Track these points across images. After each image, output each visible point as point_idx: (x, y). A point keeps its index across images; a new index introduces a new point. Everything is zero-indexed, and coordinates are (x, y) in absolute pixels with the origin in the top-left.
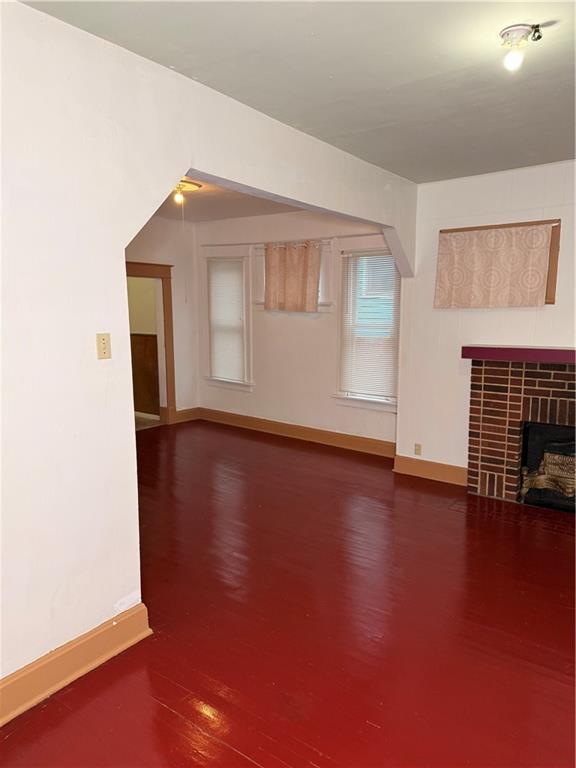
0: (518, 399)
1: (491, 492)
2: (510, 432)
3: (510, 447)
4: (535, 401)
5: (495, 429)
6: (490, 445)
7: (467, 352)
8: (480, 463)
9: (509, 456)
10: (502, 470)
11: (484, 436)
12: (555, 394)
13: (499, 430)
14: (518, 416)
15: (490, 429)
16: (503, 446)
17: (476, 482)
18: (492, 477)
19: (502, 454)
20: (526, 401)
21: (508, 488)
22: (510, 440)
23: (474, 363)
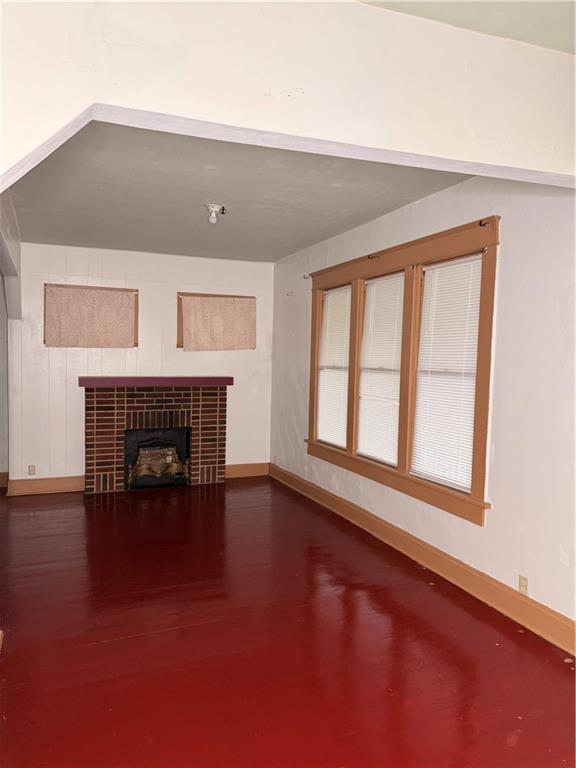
0: (122, 414)
1: (105, 488)
2: (118, 439)
3: (118, 451)
4: (135, 414)
5: (106, 439)
6: (103, 452)
7: (82, 381)
8: (95, 467)
9: (118, 457)
10: (112, 469)
11: (98, 445)
12: (147, 408)
13: (111, 439)
14: (122, 426)
15: (101, 439)
16: (113, 451)
17: (92, 483)
18: (105, 475)
19: (113, 457)
20: (128, 415)
21: (118, 481)
22: (118, 445)
23: (87, 390)
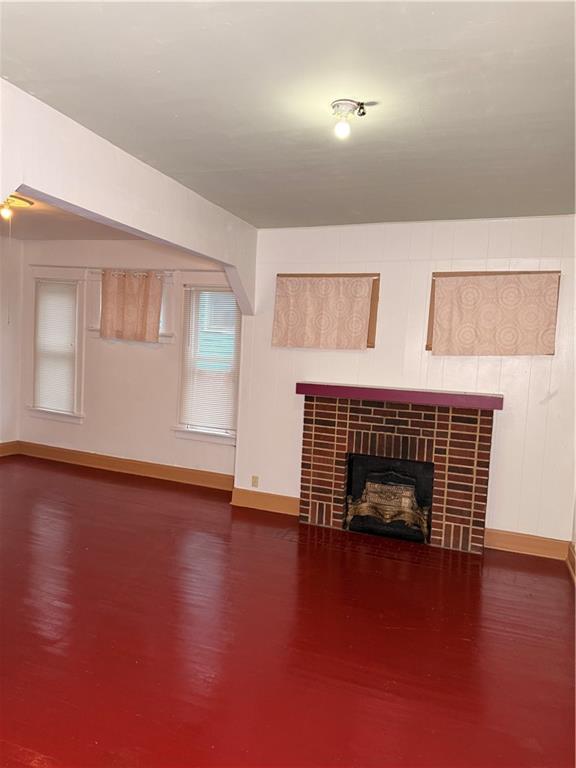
0: (344, 433)
1: (320, 521)
2: (337, 463)
3: (337, 478)
4: (358, 434)
5: (324, 461)
6: (320, 475)
7: (301, 388)
8: (311, 493)
9: (337, 485)
10: (329, 499)
11: (315, 467)
12: (375, 428)
13: (328, 461)
14: (343, 448)
15: (319, 460)
16: (331, 477)
17: (307, 511)
18: (321, 505)
19: (330, 484)
20: (351, 433)
21: (335, 516)
22: (337, 470)
23: (307, 399)
